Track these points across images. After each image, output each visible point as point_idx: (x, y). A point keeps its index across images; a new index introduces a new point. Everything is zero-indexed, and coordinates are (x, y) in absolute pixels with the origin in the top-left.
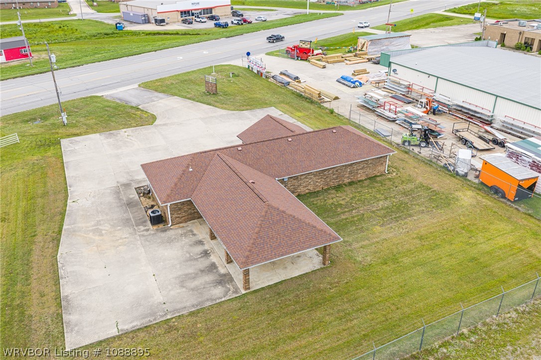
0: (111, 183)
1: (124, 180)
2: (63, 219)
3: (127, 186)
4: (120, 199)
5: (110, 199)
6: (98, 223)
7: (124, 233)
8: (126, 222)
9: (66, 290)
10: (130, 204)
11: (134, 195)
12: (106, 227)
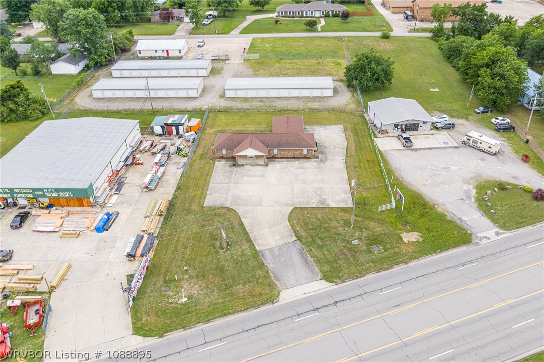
0: (328, 164)
1: (322, 164)
2: (346, 154)
3: (322, 161)
4: (325, 156)
5: (329, 157)
6: (334, 149)
7: (326, 144)
8: (325, 147)
9: (344, 134)
10: (322, 153)
11: (320, 156)
12: (332, 147)
